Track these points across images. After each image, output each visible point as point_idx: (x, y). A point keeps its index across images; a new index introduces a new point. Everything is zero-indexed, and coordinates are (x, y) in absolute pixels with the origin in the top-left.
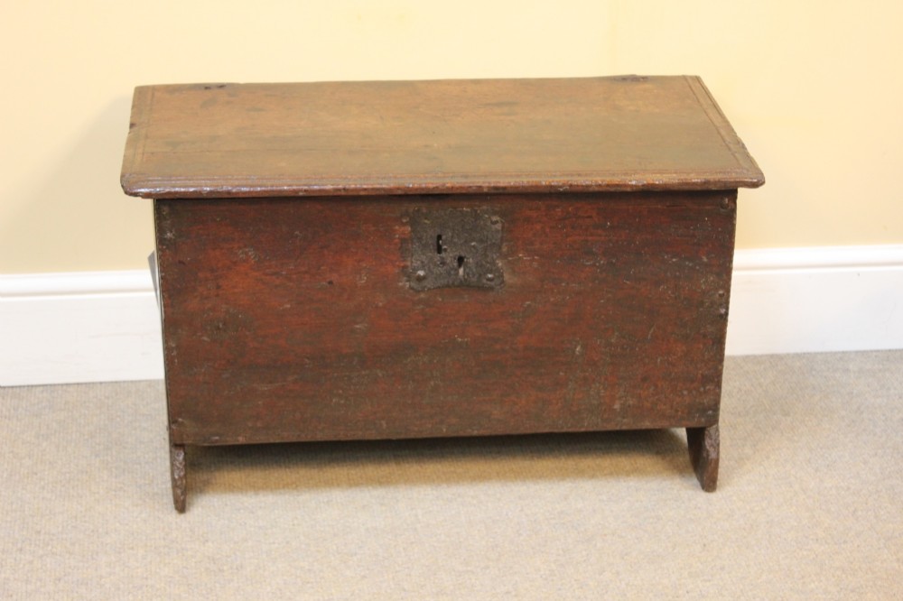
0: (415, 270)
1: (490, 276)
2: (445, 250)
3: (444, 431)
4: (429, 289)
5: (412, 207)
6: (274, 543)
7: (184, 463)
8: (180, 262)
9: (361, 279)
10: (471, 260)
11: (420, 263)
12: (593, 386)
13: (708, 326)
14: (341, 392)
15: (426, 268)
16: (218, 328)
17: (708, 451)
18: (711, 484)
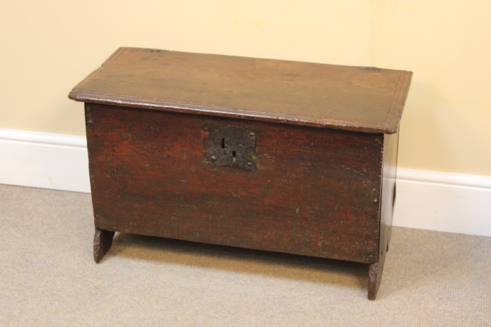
0: (211, 155)
1: (249, 164)
2: (226, 147)
3: (228, 243)
4: (218, 166)
5: (209, 122)
7: (99, 238)
8: (96, 136)
9: (184, 156)
10: (239, 154)
11: (213, 152)
12: (307, 231)
13: (368, 208)
14: (175, 214)
15: (216, 155)
16: (114, 172)
17: (370, 277)
18: (372, 296)
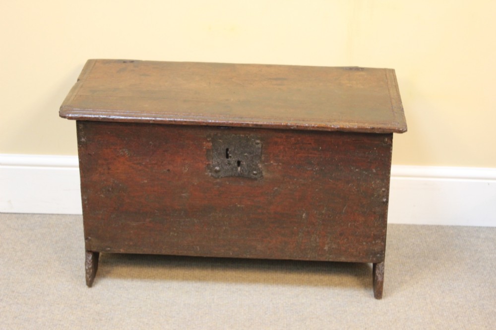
0: (214, 166)
1: (255, 172)
2: (231, 157)
3: (231, 254)
4: (222, 177)
5: (212, 133)
6: (133, 307)
7: (91, 261)
8: (89, 154)
9: (185, 169)
10: (244, 163)
11: (217, 163)
12: (313, 236)
13: (377, 208)
14: (175, 229)
15: (220, 165)
16: (109, 190)
17: (377, 277)
18: (378, 295)
